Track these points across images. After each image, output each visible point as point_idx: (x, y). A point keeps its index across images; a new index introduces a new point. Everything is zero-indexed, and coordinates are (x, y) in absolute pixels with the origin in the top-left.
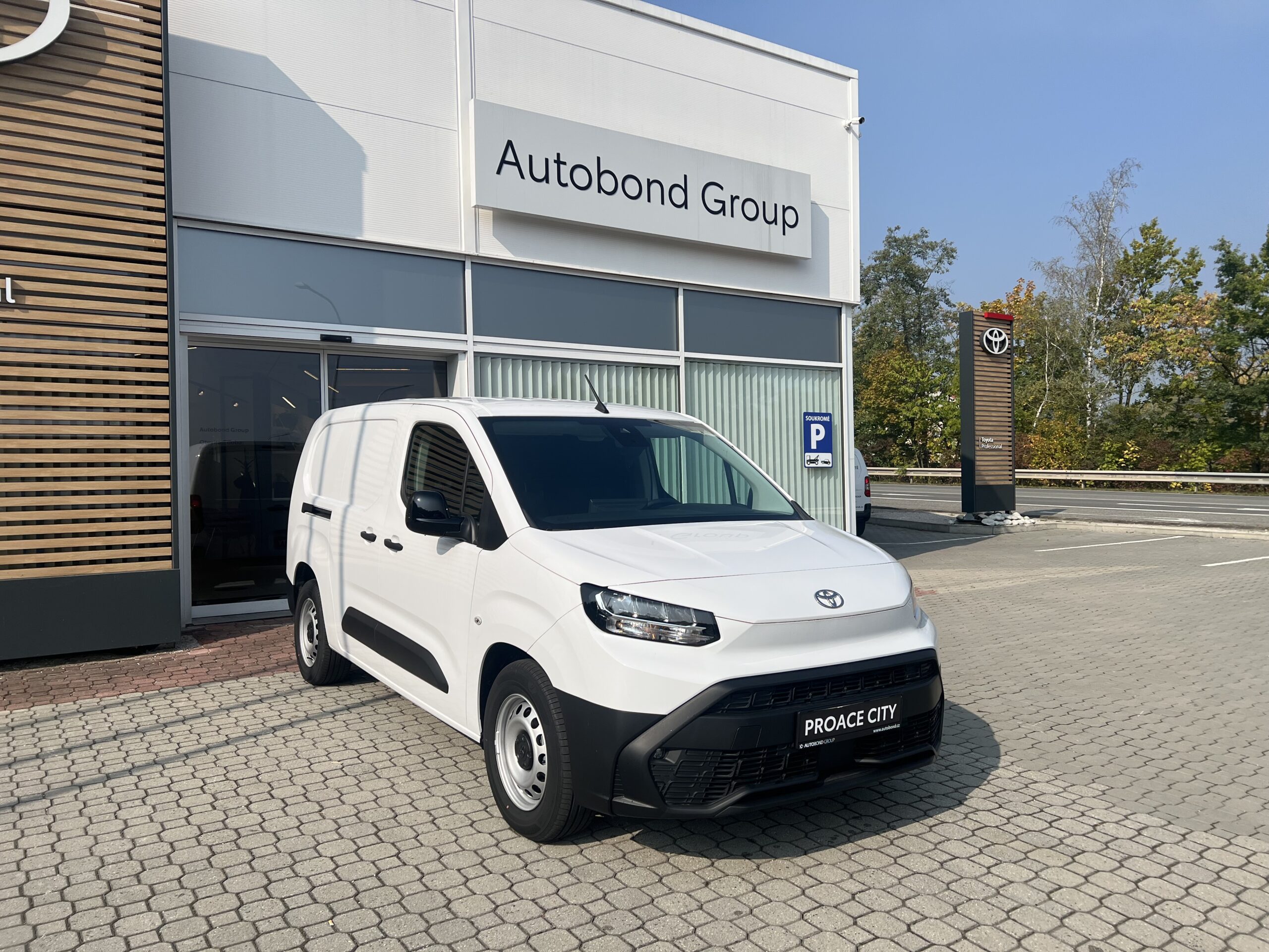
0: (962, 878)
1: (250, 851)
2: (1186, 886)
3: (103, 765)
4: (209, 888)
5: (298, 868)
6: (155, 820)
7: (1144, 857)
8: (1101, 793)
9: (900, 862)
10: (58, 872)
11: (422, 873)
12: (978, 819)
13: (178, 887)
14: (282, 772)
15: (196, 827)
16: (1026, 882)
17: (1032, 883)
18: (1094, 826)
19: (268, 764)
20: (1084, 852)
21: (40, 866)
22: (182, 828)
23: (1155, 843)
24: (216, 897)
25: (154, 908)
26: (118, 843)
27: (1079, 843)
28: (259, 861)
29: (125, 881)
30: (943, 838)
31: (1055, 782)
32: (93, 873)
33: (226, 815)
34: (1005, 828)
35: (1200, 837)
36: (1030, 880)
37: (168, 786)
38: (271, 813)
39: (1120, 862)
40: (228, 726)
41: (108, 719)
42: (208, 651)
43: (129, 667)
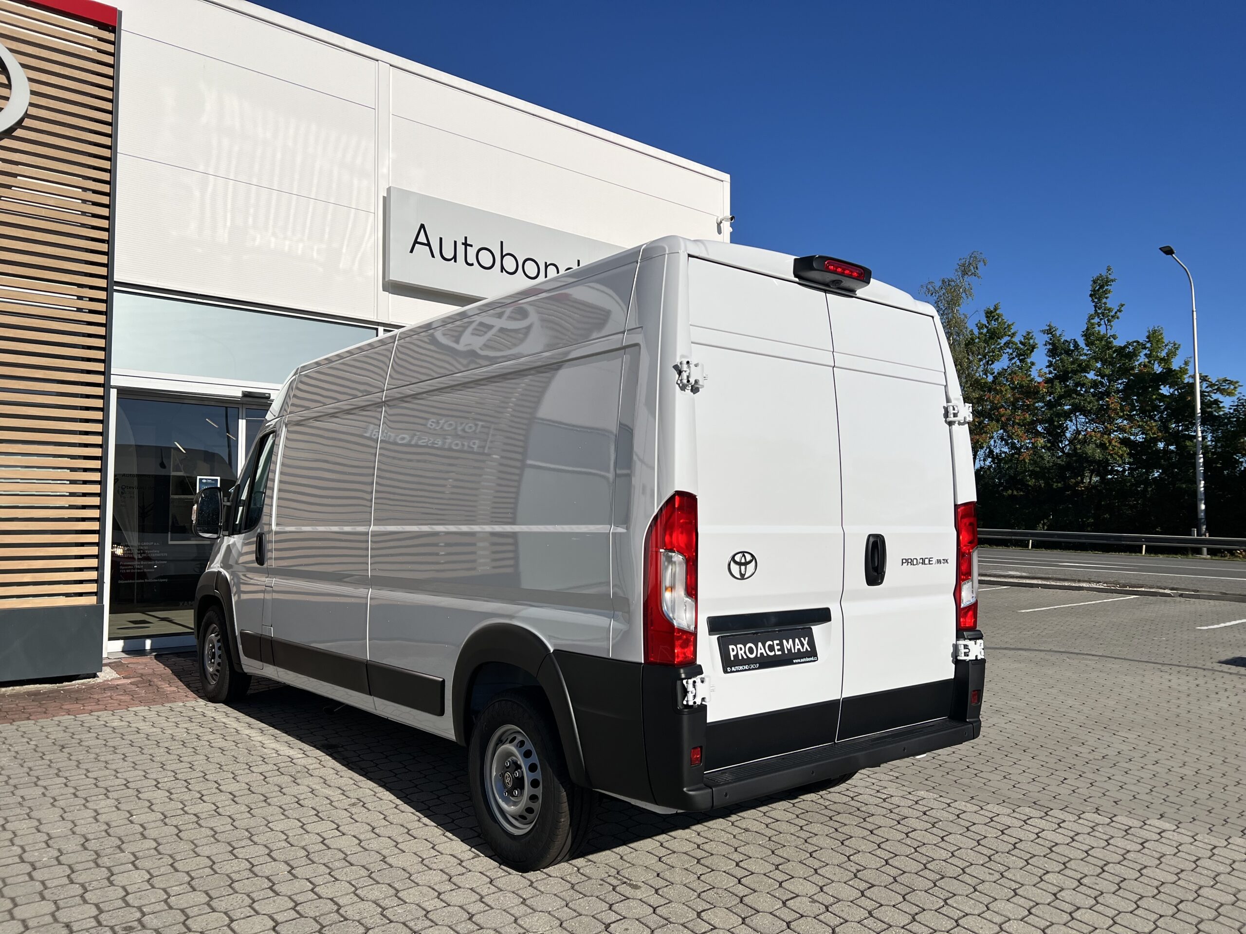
0: (781, 833)
1: (211, 829)
2: (942, 836)
3: (59, 771)
4: (183, 853)
5: (255, 838)
6: (122, 809)
7: (917, 818)
8: (896, 778)
10: (49, 846)
11: (360, 840)
13: (156, 853)
14: (225, 773)
15: (159, 813)
16: (827, 835)
17: (830, 835)
21: (30, 842)
24: (191, 860)
25: (140, 867)
26: (93, 825)
28: (221, 835)
29: (109, 851)
40: (164, 740)
41: (49, 736)
42: (129, 681)
43: (55, 694)
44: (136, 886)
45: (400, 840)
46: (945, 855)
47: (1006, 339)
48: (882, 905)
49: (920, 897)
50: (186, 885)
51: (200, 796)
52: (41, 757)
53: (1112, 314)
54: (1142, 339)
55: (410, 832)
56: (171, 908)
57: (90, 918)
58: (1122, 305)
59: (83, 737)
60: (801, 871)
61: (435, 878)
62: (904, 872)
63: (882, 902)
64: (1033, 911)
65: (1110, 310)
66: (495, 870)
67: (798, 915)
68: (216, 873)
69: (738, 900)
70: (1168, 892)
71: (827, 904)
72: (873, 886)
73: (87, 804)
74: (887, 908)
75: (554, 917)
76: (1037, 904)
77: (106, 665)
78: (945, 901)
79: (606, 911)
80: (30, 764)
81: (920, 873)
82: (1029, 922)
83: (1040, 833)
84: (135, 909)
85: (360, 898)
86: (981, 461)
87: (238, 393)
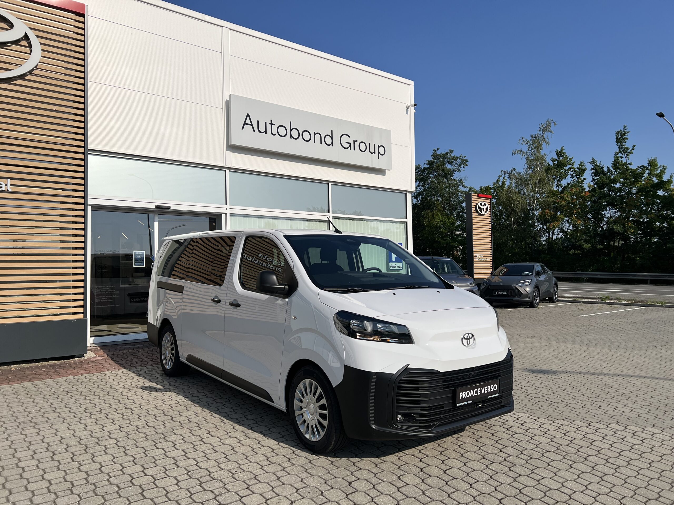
1: (144, 433)
2: (531, 436)
3: (66, 404)
4: (130, 446)
6: (98, 423)
7: (518, 427)
11: (221, 439)
14: (151, 405)
15: (117, 426)
21: (52, 441)
38: (150, 420)
39: (507, 429)
40: (120, 388)
41: (61, 387)
42: (101, 358)
43: (63, 365)
44: (107, 463)
45: (241, 439)
46: (532, 446)
47: (569, 166)
48: (497, 473)
49: (518, 469)
50: (132, 462)
51: (138, 417)
52: (57, 398)
53: (629, 151)
54: (646, 164)
55: (247, 435)
56: (124, 474)
57: (83, 479)
58: (635, 146)
59: (78, 387)
60: (454, 455)
61: (260, 458)
62: (510, 456)
63: (498, 471)
64: (580, 476)
65: (628, 149)
66: (291, 454)
67: (452, 478)
68: (147, 456)
69: (420, 470)
70: (656, 466)
71: (467, 472)
72: (493, 463)
73: (81, 421)
74: (500, 474)
75: (322, 478)
76: (583, 472)
77: (89, 350)
78: (532, 470)
79: (349, 475)
80: (51, 401)
81: (519, 456)
82: (578, 482)
83: (585, 435)
84: (106, 474)
85: (221, 468)
86: (557, 235)
87: (153, 206)
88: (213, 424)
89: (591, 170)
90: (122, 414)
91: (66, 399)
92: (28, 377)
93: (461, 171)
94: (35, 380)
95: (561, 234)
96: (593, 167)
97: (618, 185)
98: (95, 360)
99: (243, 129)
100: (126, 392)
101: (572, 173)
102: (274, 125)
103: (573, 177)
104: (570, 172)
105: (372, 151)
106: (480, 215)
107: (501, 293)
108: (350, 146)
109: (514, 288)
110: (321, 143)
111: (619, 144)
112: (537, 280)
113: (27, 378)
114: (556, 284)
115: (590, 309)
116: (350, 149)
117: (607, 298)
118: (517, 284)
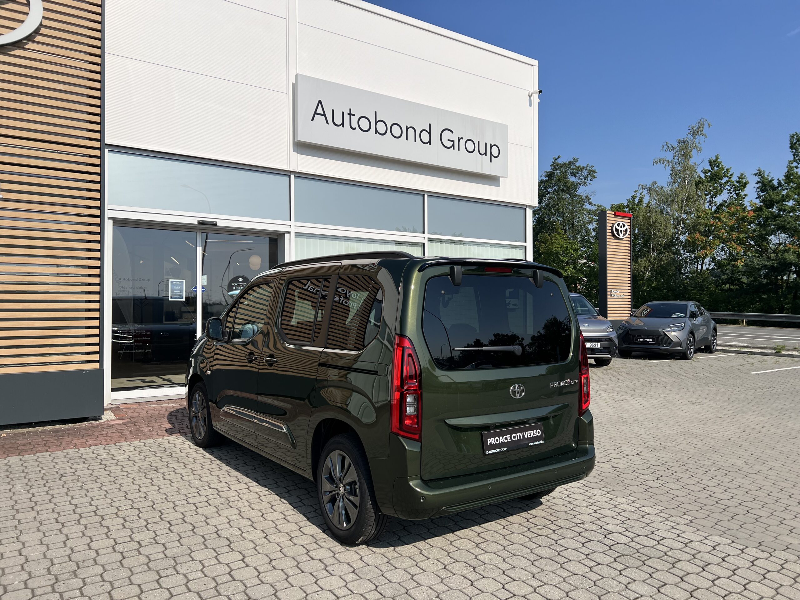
0: (604, 577)
1: (147, 556)
2: (743, 584)
3: (53, 497)
4: (120, 581)
7: (718, 564)
8: (690, 522)
9: (564, 567)
11: (259, 572)
12: (613, 539)
14: (168, 503)
15: (112, 540)
16: (644, 581)
17: (647, 581)
18: (686, 544)
19: (159, 497)
20: (680, 561)
22: (103, 541)
23: (723, 555)
27: (676, 555)
30: (591, 551)
31: (661, 514)
32: (46, 570)
33: (132, 532)
34: (630, 544)
35: (752, 551)
36: (646, 580)
37: (95, 512)
38: (161, 531)
39: (702, 568)
40: (133, 472)
41: (56, 466)
47: (725, 179)
52: (44, 485)
59: (78, 467)
73: (63, 529)
77: (106, 410)
80: (35, 491)
86: (707, 265)
87: (195, 221)
88: (252, 541)
89: (757, 183)
90: (124, 518)
91: (56, 487)
92: (19, 448)
93: (587, 185)
94: (27, 453)
95: (713, 264)
96: (759, 180)
97: (791, 203)
98: (113, 425)
99: (312, 120)
100: (140, 478)
101: (729, 188)
102: (354, 115)
103: (731, 193)
104: (727, 187)
105: (483, 152)
106: (617, 238)
107: (644, 340)
108: (453, 145)
109: (663, 334)
110: (415, 141)
111: (794, 151)
112: (692, 324)
113: (17, 449)
114: (715, 329)
115: (763, 363)
116: (454, 149)
117: (783, 348)
118: (667, 328)
